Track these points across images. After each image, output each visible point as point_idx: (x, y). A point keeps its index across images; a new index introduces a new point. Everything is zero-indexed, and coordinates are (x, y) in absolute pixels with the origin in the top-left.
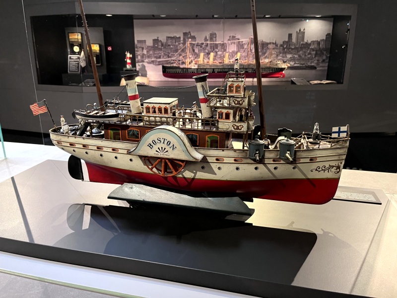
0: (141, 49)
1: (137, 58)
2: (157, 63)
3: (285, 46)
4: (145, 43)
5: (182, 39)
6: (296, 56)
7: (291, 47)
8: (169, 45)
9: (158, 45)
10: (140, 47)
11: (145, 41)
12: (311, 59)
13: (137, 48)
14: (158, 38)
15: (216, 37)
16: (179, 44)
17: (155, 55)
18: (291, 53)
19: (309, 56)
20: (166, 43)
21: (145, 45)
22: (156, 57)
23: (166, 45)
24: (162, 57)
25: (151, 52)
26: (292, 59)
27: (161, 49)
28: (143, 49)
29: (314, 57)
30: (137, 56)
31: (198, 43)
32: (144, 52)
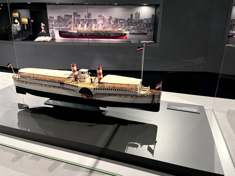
2: (60, 30)
3: (129, 21)
4: (53, 18)
5: (73, 16)
6: (135, 27)
7: (132, 22)
8: (66, 20)
9: (60, 20)
10: (51, 21)
11: (53, 17)
12: (144, 29)
13: (49, 21)
14: (60, 15)
15: (91, 16)
17: (59, 25)
18: (133, 25)
19: (143, 27)
20: (65, 18)
23: (64, 19)
24: (62, 26)
25: (57, 23)
26: (134, 29)
27: (62, 22)
29: (145, 27)
30: (50, 25)
31: (81, 19)
32: (53, 23)
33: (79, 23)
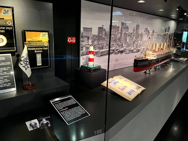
0: (87, 38)
1: (82, 50)
2: (100, 54)
4: (91, 31)
5: (120, 29)
9: (102, 35)
10: (85, 37)
11: (91, 29)
13: (82, 37)
14: (103, 26)
15: (139, 29)
16: (118, 33)
17: (99, 46)
21: (91, 33)
22: (100, 48)
24: (104, 48)
25: (96, 43)
28: (88, 38)
30: (82, 47)
31: (129, 33)
32: (89, 43)
33: (126, 40)
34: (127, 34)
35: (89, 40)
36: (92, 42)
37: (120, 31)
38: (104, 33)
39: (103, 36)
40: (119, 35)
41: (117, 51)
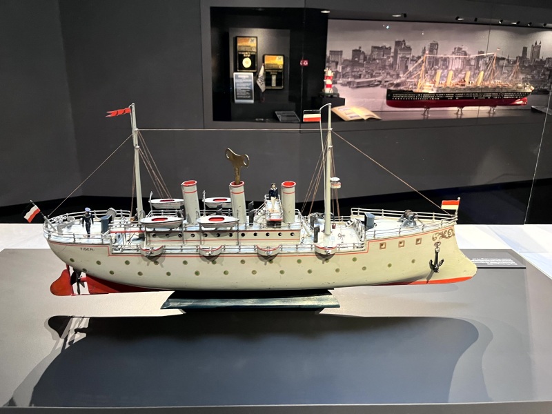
0: (334, 64)
2: (355, 85)
3: (518, 64)
4: (341, 55)
5: (393, 50)
6: (529, 77)
7: (525, 64)
8: (374, 60)
9: (359, 60)
10: (333, 62)
11: (341, 52)
12: (545, 81)
13: (328, 62)
14: (360, 48)
16: (389, 58)
17: (353, 74)
18: (524, 73)
20: (371, 55)
21: (341, 58)
22: (355, 77)
24: (362, 76)
25: (348, 69)
27: (362, 65)
28: (337, 63)
29: (547, 78)
31: (413, 57)
32: (338, 69)
33: (407, 67)
34: (408, 58)
35: (338, 66)
36: (343, 68)
37: (392, 54)
38: (362, 57)
39: (361, 61)
40: (391, 60)
41: (387, 84)
